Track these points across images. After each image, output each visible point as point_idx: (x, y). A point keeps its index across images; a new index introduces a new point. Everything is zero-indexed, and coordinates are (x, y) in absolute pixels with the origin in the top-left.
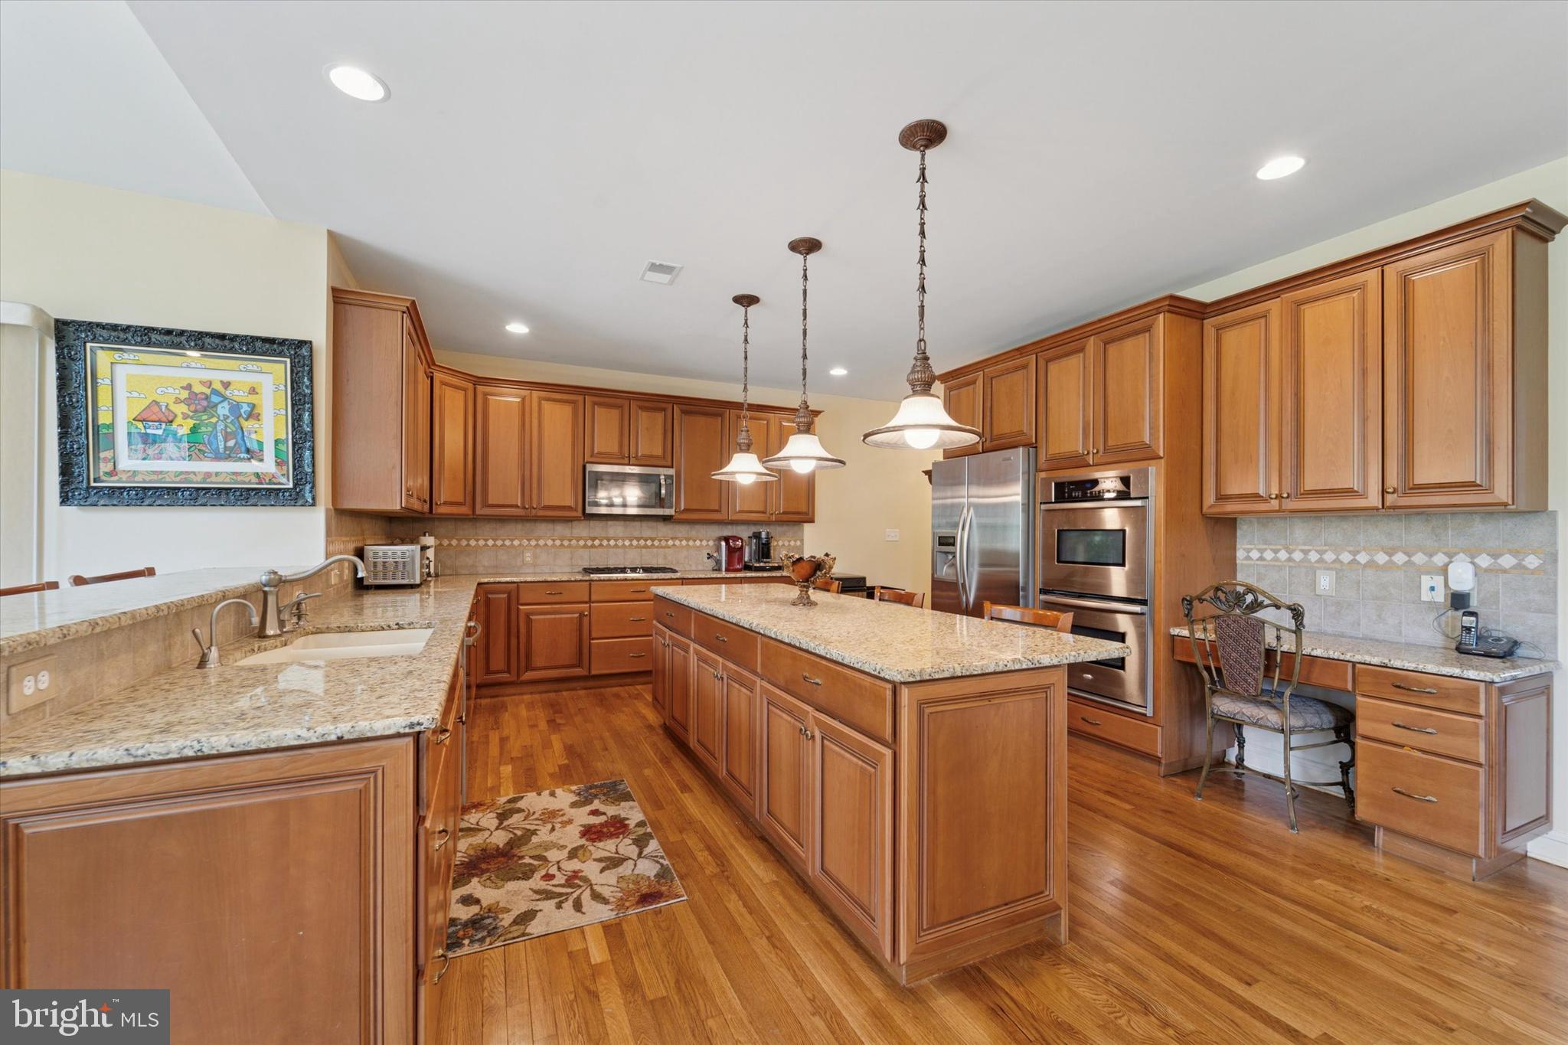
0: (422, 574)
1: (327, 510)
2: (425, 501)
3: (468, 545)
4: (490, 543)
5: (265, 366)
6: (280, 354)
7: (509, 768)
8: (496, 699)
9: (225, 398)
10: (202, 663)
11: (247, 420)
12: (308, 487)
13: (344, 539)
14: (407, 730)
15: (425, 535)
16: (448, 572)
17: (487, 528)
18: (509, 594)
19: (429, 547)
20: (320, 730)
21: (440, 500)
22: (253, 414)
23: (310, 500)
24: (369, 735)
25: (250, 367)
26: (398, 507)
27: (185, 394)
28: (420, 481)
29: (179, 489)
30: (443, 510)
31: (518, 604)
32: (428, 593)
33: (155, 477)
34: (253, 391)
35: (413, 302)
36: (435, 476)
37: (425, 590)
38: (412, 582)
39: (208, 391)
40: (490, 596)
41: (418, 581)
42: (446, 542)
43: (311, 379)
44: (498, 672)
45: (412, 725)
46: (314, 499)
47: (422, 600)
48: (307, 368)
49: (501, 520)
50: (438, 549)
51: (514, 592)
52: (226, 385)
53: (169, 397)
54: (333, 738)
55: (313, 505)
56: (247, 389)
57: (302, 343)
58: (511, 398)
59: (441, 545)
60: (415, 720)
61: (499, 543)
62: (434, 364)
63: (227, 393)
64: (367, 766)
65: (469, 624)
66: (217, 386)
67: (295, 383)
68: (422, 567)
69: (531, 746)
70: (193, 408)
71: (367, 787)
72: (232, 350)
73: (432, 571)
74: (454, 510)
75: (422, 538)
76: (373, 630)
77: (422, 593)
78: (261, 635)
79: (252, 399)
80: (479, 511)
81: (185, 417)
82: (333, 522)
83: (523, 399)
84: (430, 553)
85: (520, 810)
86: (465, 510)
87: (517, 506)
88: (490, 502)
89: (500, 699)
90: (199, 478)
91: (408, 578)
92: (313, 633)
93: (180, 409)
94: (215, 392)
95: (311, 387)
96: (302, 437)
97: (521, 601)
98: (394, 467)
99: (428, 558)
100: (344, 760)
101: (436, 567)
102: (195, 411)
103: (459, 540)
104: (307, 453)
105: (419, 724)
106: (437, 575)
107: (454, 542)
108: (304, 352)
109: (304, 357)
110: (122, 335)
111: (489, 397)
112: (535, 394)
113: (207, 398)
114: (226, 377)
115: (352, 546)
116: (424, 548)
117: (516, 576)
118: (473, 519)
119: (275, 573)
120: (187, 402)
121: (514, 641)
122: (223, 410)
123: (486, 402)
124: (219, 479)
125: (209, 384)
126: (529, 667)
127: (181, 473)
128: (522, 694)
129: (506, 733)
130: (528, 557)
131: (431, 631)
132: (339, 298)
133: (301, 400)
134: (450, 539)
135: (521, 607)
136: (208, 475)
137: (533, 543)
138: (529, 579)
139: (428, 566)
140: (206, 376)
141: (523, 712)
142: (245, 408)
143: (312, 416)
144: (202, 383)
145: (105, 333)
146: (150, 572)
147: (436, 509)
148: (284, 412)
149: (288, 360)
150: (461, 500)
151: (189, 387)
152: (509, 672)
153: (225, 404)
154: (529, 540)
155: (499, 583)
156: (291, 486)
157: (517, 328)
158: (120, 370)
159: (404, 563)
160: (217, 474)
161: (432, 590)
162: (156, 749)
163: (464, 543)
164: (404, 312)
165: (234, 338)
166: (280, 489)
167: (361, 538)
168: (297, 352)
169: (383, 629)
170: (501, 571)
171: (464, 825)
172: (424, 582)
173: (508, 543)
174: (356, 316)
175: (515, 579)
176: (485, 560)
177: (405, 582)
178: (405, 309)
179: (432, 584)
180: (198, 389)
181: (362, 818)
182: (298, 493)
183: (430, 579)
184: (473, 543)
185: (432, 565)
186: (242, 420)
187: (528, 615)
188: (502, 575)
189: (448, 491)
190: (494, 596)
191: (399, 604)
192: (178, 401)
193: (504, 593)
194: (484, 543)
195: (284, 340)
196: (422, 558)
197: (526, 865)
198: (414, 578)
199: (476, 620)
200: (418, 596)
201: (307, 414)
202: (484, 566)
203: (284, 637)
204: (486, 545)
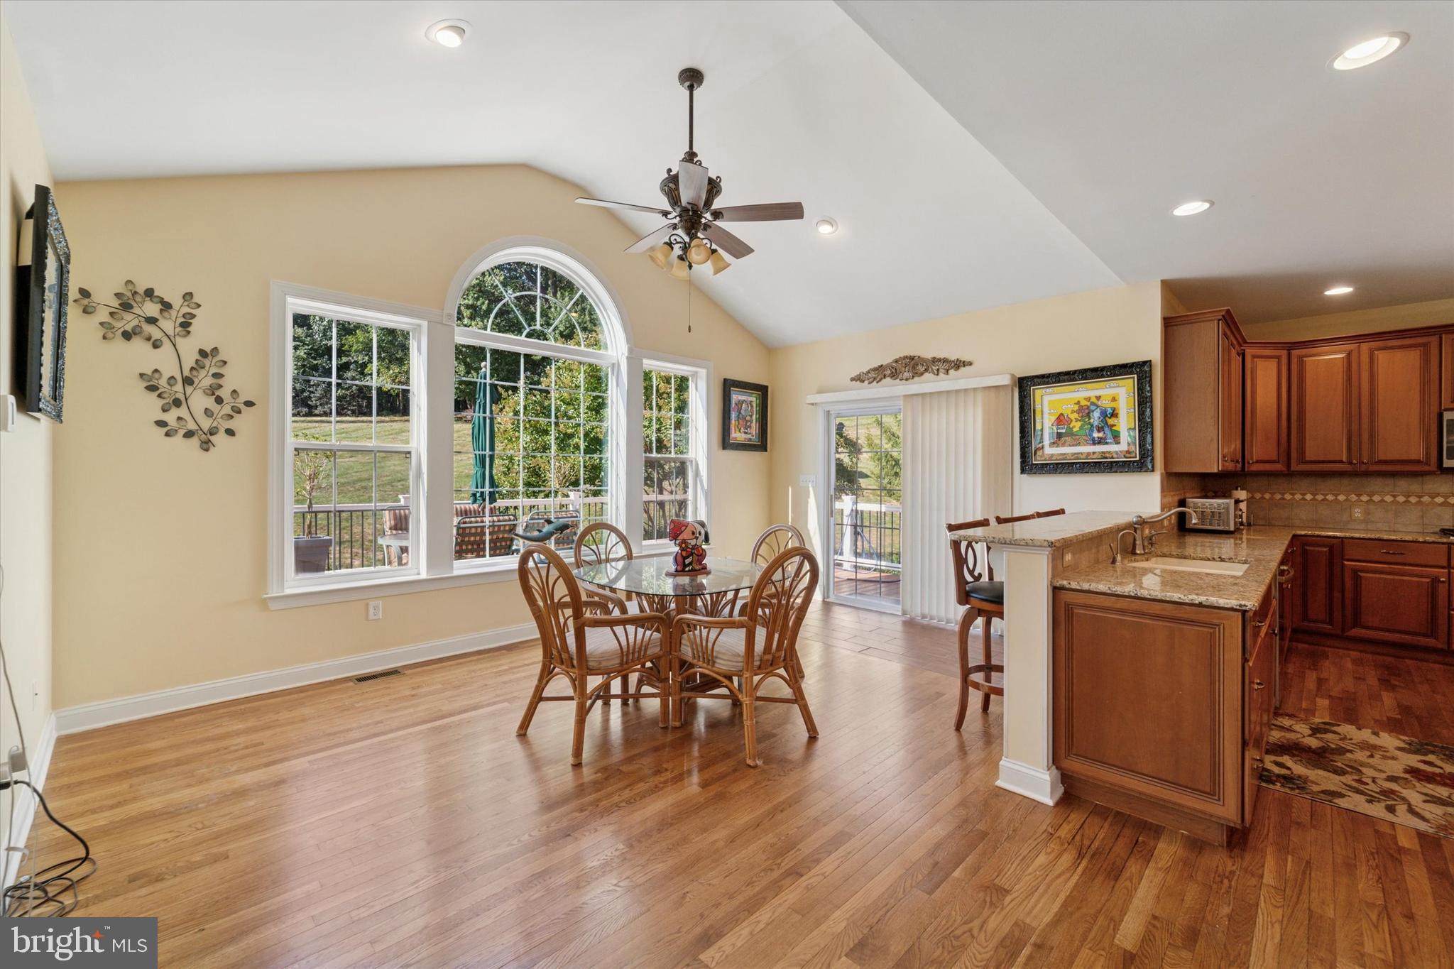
0: (1235, 523)
1: (1162, 474)
2: (1237, 462)
3: (1283, 499)
4: (1309, 497)
5: (1121, 382)
6: (1132, 373)
7: (1327, 702)
8: (1317, 647)
9: (1098, 406)
10: (1114, 562)
11: (1110, 418)
12: (1149, 458)
13: (1172, 493)
14: (1238, 607)
15: (1237, 489)
16: (1261, 522)
17: (1305, 483)
18: (1331, 547)
19: (1242, 501)
20: (1190, 597)
21: (1252, 459)
22: (1114, 414)
23: (1150, 467)
24: (1216, 605)
25: (1112, 385)
26: (1216, 471)
27: (1076, 407)
28: (1233, 446)
29: (1074, 463)
30: (1255, 468)
31: (1343, 559)
32: (1241, 539)
33: (1061, 457)
34: (1114, 399)
35: (1228, 311)
36: (1248, 438)
37: (1238, 536)
38: (1227, 528)
39: (1088, 404)
40: (1308, 548)
41: (1232, 528)
42: (1258, 496)
43: (1151, 386)
44: (1315, 621)
45: (1241, 606)
46: (1153, 467)
47: (1235, 544)
48: (1148, 379)
49: (1323, 473)
50: (1250, 501)
51: (1337, 548)
52: (1098, 398)
53: (1069, 410)
54: (1197, 602)
55: (1153, 471)
56: (1110, 399)
57: (1144, 363)
58: (1335, 355)
59: (1253, 497)
60: (1243, 603)
61: (1320, 497)
62: (1246, 342)
63: (1099, 403)
64: (1215, 621)
65: (1282, 568)
66: (1094, 400)
67: (1141, 390)
68: (1236, 516)
69: (1355, 693)
70: (1081, 415)
71: (1214, 632)
72: (1103, 376)
73: (1244, 520)
74: (1268, 467)
75: (1235, 492)
76: (1202, 559)
77: (1236, 539)
78: (1133, 553)
79: (1113, 405)
80: (1294, 467)
81: (1077, 420)
82: (1165, 482)
83: (1349, 354)
84: (1243, 506)
85: (1334, 732)
86: (1278, 467)
87: (1341, 462)
88: (1307, 459)
89: (1321, 648)
90: (1084, 456)
91: (1224, 525)
92: (1161, 556)
93: (1075, 416)
94: (1093, 404)
95: (1151, 391)
96: (1145, 426)
97: (1346, 557)
98: (1212, 440)
99: (1241, 510)
100: (1202, 615)
101: (1248, 517)
102: (1082, 417)
103: (1273, 494)
104: (1149, 436)
105: (1245, 605)
106: (1249, 525)
107: (1267, 496)
108: (1146, 368)
109: (1146, 372)
110: (1046, 380)
111: (1305, 359)
112: (1365, 347)
113: (1088, 408)
114: (1098, 393)
115: (1176, 498)
116: (1237, 502)
117: (1341, 532)
118: (1289, 474)
119: (1141, 517)
120: (1078, 412)
121: (1337, 595)
122: (1096, 414)
123: (1302, 364)
124: (1095, 456)
125: (1088, 399)
126: (1357, 623)
127: (1075, 454)
128: (1348, 649)
129: (1324, 675)
130: (1358, 513)
131: (1247, 566)
132: (1168, 323)
133: (1144, 401)
134: (1263, 493)
135: (1346, 563)
136: (1088, 454)
137: (1365, 498)
138: (1357, 535)
139: (1241, 517)
140: (1087, 394)
141: (1349, 665)
142: (1110, 411)
143: (1152, 412)
144: (1086, 399)
145: (1039, 380)
146: (1061, 512)
147: (1248, 467)
148: (1133, 410)
149: (1136, 376)
150: (1275, 457)
151: (1078, 403)
152: (1331, 623)
153: (1098, 410)
154: (1359, 495)
155: (1318, 536)
156: (1138, 459)
157: (1340, 291)
158: (1046, 399)
159: (1219, 513)
160: (1094, 453)
161: (1245, 537)
162: (1119, 590)
163: (1278, 496)
164: (1219, 320)
165: (1103, 369)
166: (1131, 461)
167: (1182, 492)
168: (1140, 370)
169: (1209, 560)
170: (1322, 525)
171: (1275, 722)
172: (1237, 530)
173: (1330, 497)
174: (1182, 332)
175: (1338, 534)
176: (1303, 514)
177: (1221, 528)
178: (1221, 317)
179: (1244, 532)
180: (1083, 403)
181: (1212, 647)
182: (1142, 463)
183: (1242, 527)
184: (1288, 497)
185: (1244, 515)
186: (1107, 419)
187: (1355, 572)
188: (1322, 529)
189: (1262, 449)
190: (1311, 548)
191: (1215, 545)
192: (1073, 412)
193: (1324, 546)
194: (1301, 497)
195: (1133, 363)
196: (1235, 510)
197: (1337, 766)
198: (1229, 526)
199: (1292, 566)
200: (1232, 540)
201: (1148, 410)
202: (1300, 519)
203: (1147, 555)
204: (1304, 499)
